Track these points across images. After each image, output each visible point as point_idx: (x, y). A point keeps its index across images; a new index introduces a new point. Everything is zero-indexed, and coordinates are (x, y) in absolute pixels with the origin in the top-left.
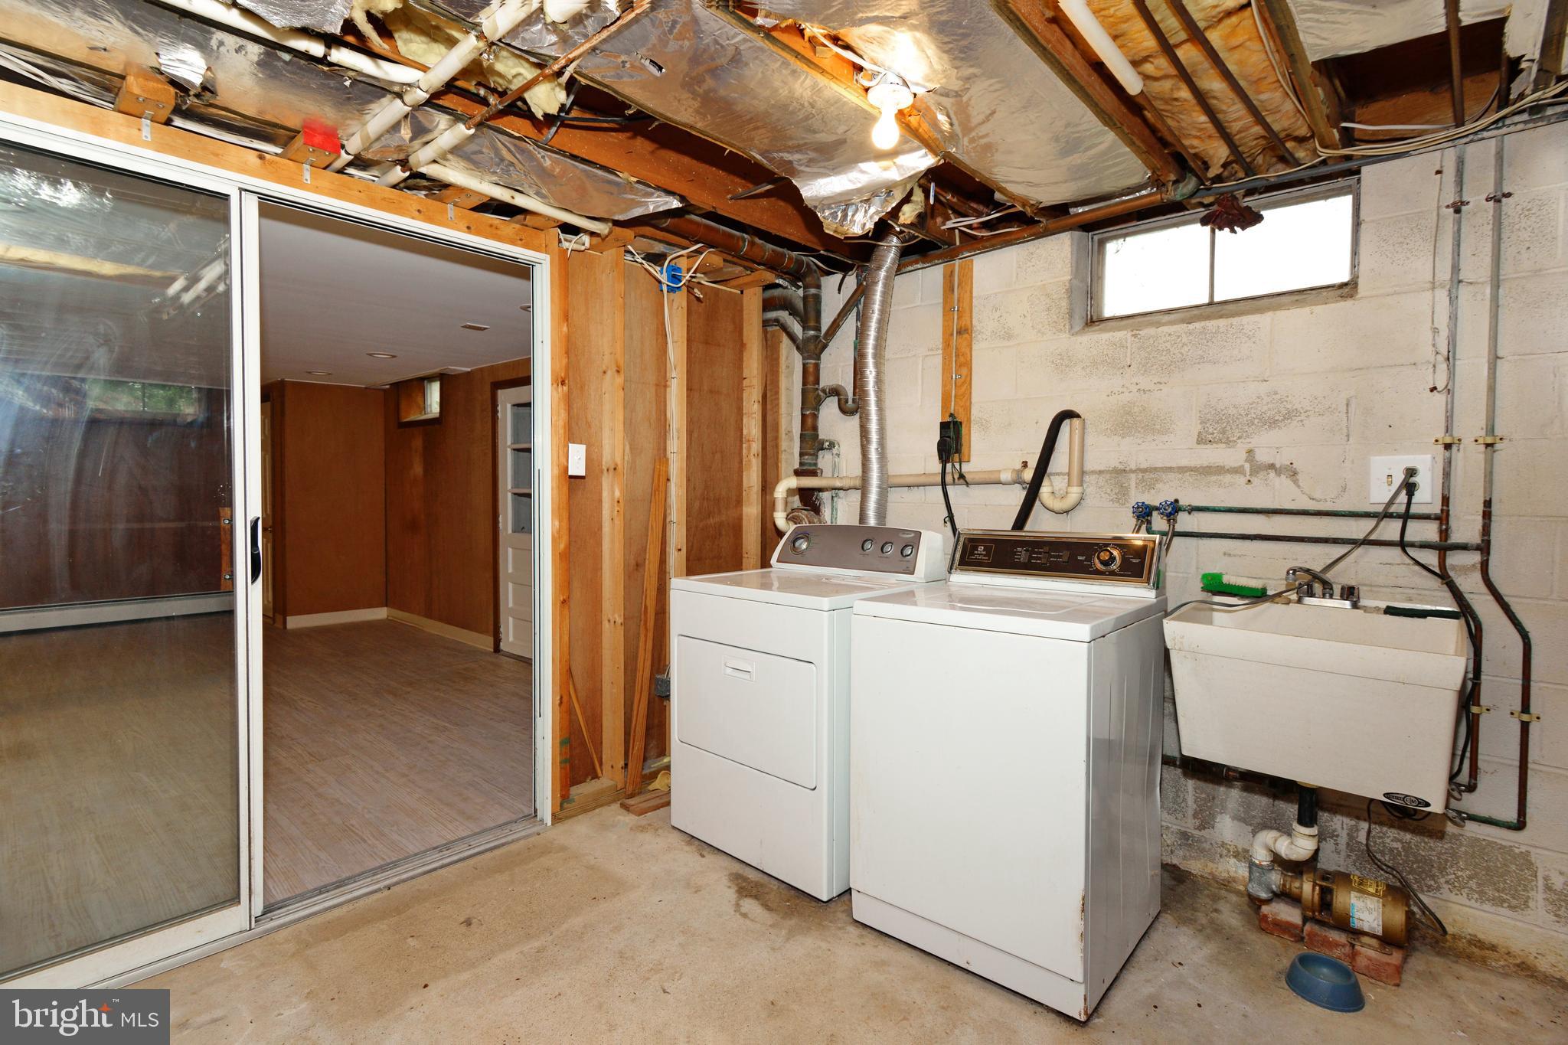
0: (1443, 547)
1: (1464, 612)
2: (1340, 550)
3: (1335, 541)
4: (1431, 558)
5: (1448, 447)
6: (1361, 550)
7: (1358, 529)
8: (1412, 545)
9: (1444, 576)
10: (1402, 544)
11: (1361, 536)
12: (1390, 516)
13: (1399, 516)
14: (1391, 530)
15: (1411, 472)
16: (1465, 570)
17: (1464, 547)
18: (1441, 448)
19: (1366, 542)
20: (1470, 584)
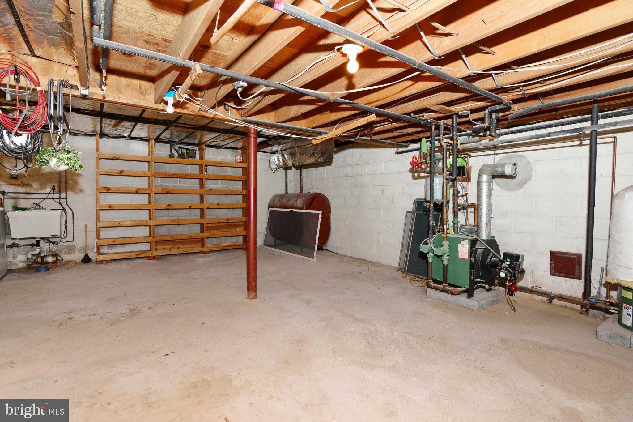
0: (60, 198)
1: (64, 209)
2: (42, 200)
3: (41, 198)
4: (58, 200)
5: (60, 183)
6: (46, 199)
7: (45, 196)
8: (55, 198)
9: (60, 203)
10: (53, 198)
11: (46, 197)
12: (51, 194)
13: (52, 194)
14: (51, 196)
15: (54, 186)
16: (63, 202)
17: (63, 199)
18: (58, 183)
19: (46, 198)
20: (64, 205)
